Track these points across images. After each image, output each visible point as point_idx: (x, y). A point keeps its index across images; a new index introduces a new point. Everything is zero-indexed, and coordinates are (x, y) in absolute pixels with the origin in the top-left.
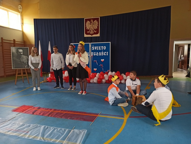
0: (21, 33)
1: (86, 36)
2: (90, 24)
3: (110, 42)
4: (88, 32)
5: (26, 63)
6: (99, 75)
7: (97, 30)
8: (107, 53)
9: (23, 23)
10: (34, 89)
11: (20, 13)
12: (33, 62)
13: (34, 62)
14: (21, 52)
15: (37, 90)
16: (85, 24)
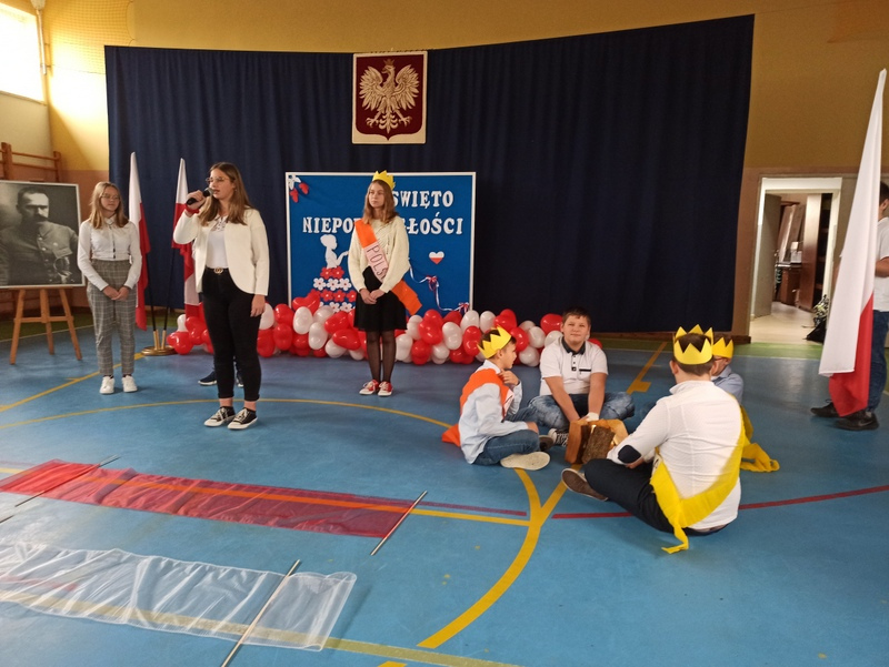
0: (41, 112)
1: (358, 138)
2: (382, 85)
3: (474, 174)
4: (371, 121)
5: (66, 259)
6: (418, 324)
7: (414, 112)
8: (456, 223)
9: (49, 67)
10: (106, 386)
11: (35, 14)
12: (100, 258)
13: (106, 255)
14: (43, 207)
15: (118, 389)
16: (359, 81)
